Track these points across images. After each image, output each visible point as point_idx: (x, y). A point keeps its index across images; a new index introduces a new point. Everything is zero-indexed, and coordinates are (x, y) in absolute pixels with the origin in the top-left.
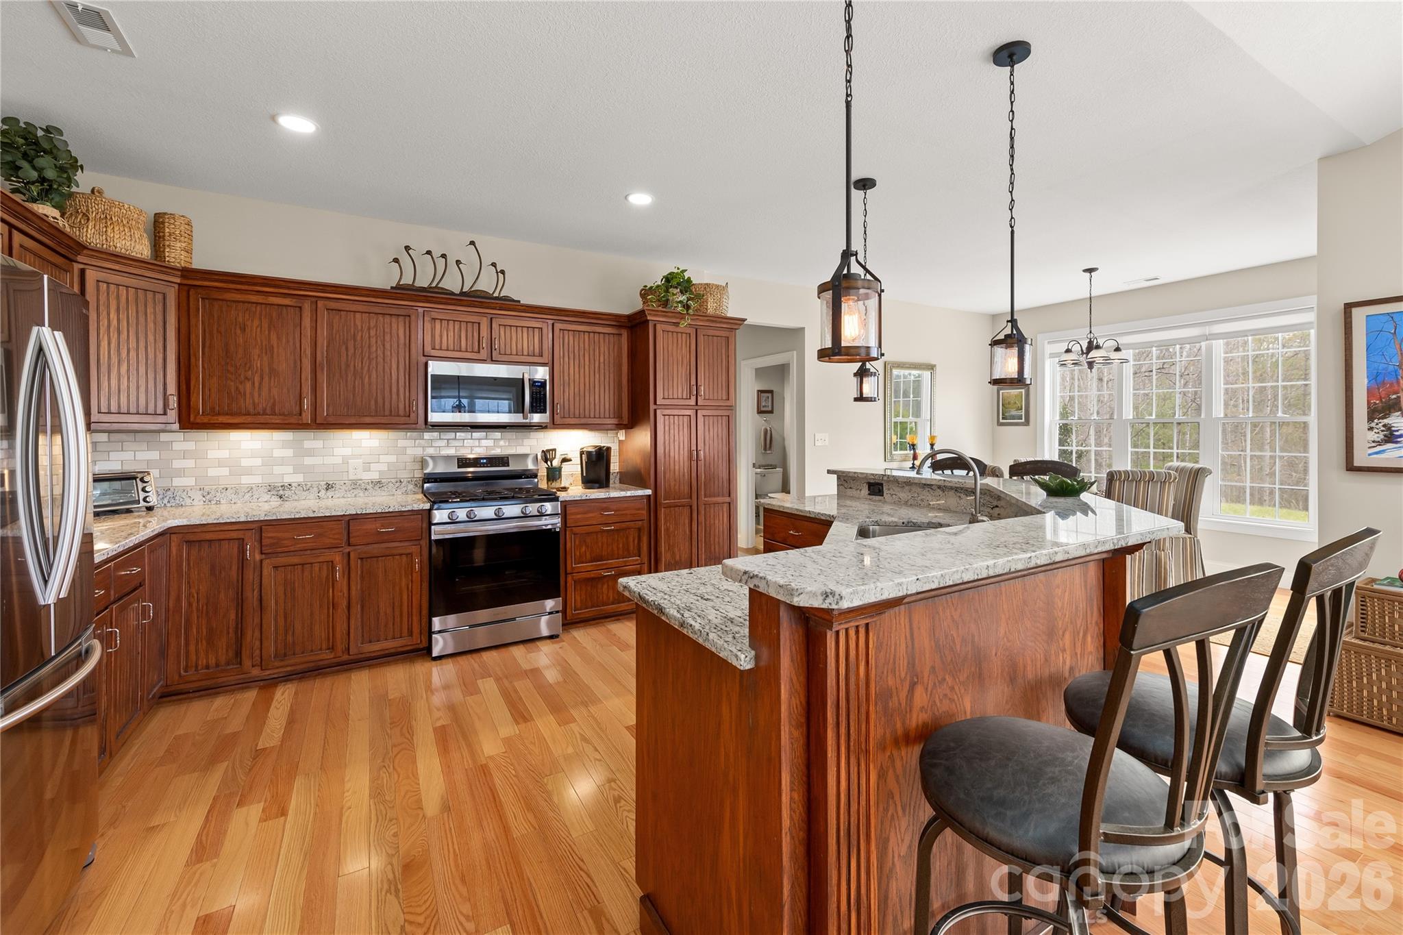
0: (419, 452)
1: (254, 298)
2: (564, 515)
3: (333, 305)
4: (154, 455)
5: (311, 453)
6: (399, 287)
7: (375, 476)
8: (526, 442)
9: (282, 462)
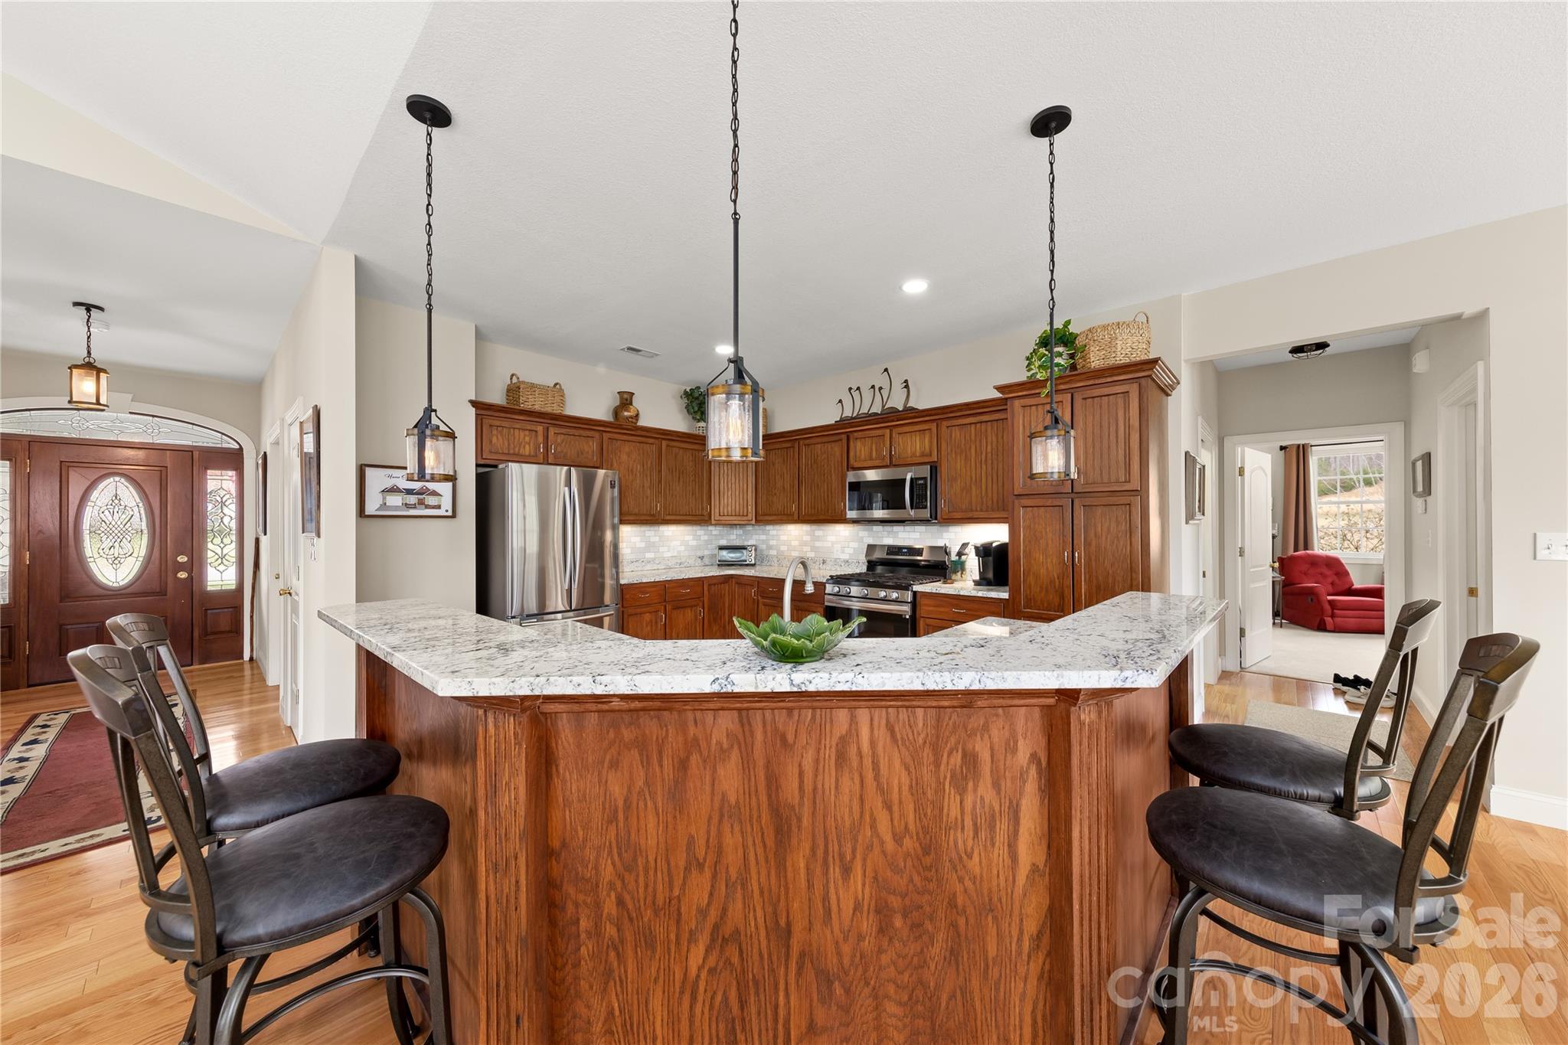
0: (871, 542)
1: (778, 446)
2: (914, 604)
3: (807, 442)
4: (763, 537)
5: (818, 539)
6: (842, 420)
7: (847, 557)
8: (945, 535)
9: (805, 544)
